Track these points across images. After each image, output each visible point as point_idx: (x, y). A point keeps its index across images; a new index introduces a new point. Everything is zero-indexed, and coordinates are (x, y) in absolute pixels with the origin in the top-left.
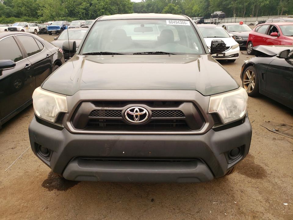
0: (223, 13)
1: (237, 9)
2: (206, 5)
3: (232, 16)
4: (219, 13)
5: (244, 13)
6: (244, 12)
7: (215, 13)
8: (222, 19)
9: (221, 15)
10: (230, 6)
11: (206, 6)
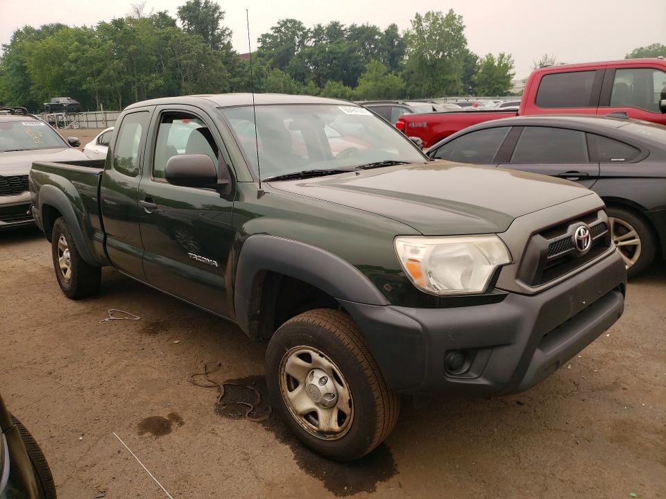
0: (74, 102)
1: (102, 93)
2: (20, 82)
3: (94, 108)
4: (64, 100)
5: (120, 102)
6: (118, 99)
7: (54, 101)
8: (75, 116)
9: (70, 105)
10: (84, 87)
11: (21, 85)
